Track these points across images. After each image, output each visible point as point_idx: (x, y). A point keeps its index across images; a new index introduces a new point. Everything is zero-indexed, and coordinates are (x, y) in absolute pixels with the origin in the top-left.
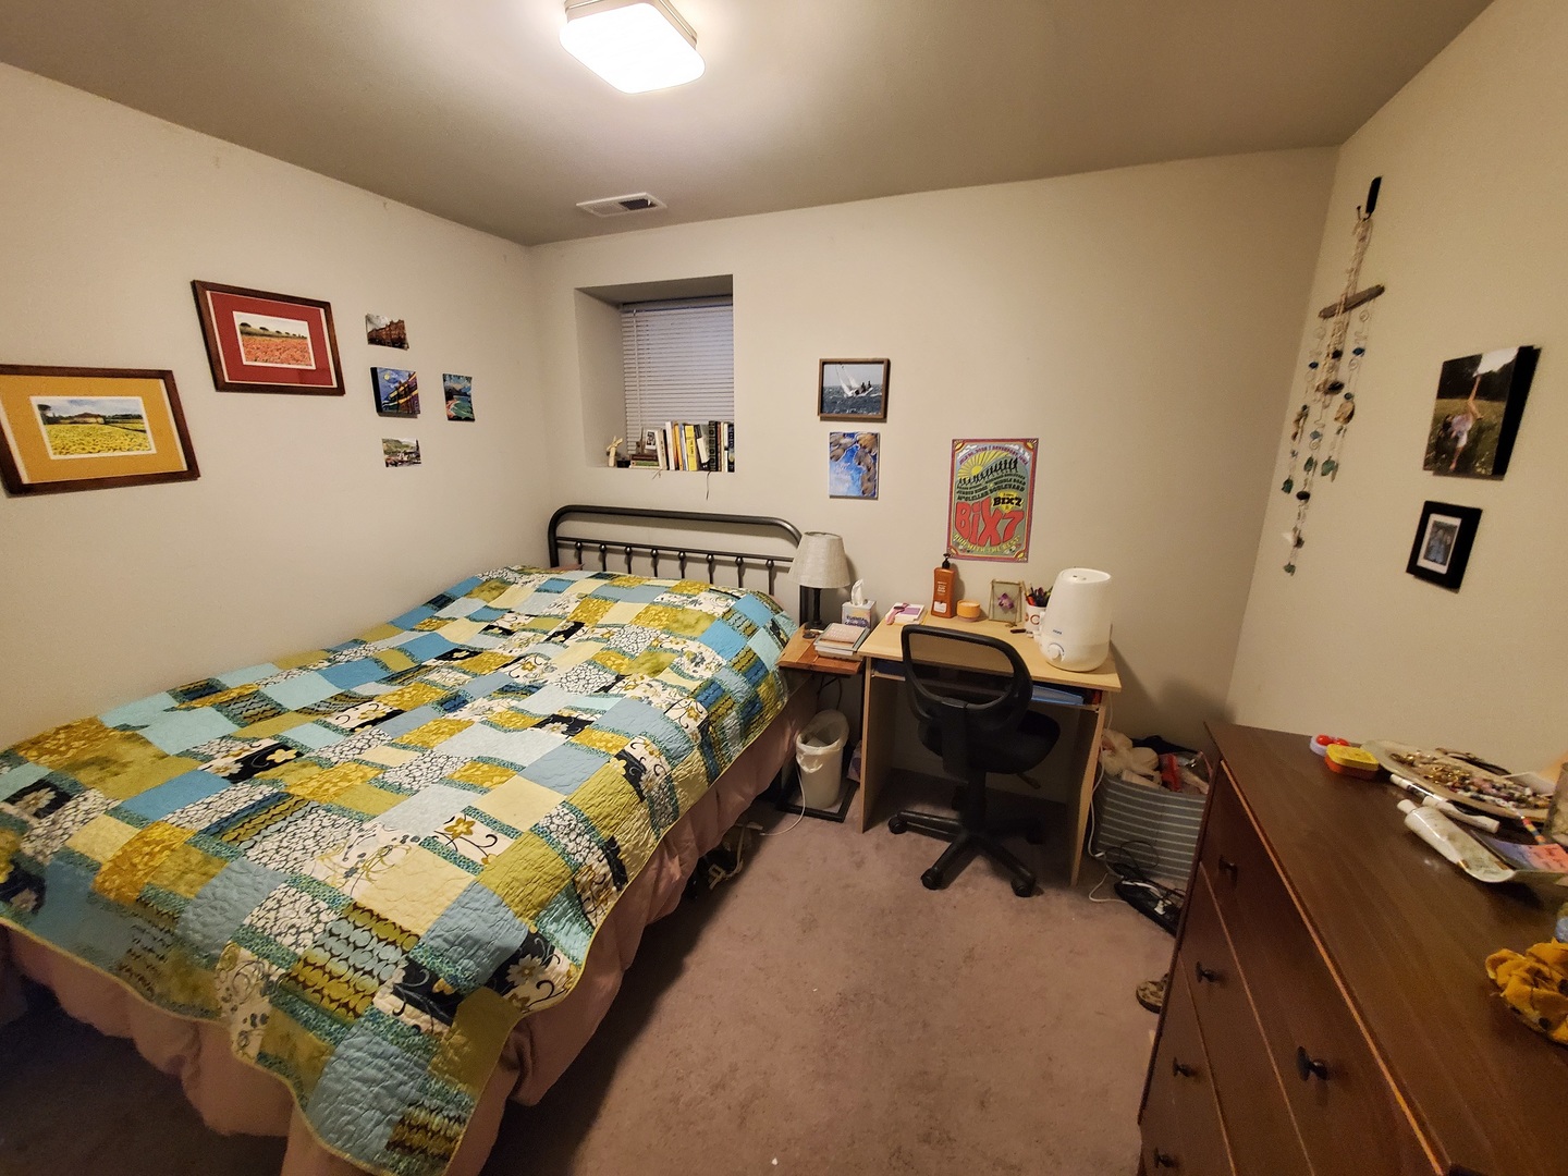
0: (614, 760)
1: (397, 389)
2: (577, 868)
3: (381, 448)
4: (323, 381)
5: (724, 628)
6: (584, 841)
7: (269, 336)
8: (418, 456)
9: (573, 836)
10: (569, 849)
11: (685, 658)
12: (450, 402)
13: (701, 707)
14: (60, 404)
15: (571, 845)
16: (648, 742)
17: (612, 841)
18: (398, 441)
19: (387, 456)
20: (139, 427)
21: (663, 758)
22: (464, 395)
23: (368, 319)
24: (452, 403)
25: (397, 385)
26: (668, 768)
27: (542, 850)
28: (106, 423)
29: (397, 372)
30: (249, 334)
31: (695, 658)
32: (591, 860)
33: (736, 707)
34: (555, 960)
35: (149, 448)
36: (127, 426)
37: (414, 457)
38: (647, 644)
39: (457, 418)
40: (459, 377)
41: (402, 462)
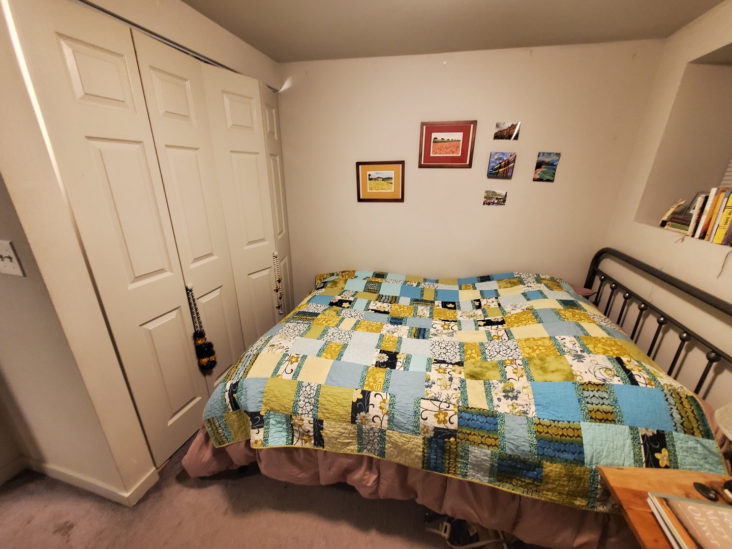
0: (360, 391)
1: (500, 163)
2: (296, 413)
3: (484, 194)
4: (463, 161)
5: (571, 393)
6: (309, 408)
7: (444, 142)
8: (504, 201)
9: (307, 400)
10: (299, 403)
11: (501, 386)
12: (538, 170)
13: (455, 419)
14: (374, 174)
15: (302, 402)
16: (388, 401)
17: (321, 422)
18: (494, 192)
19: (485, 199)
20: (391, 182)
21: (386, 418)
22: (552, 166)
23: (497, 126)
24: (539, 171)
25: (501, 161)
26: (385, 425)
27: (291, 392)
28: (383, 180)
29: (503, 154)
30: (436, 142)
31: (509, 391)
32: (305, 417)
33: (497, 450)
34: (256, 431)
35: (390, 190)
36: (388, 181)
37: (502, 201)
38: (503, 359)
39: (540, 180)
40: (550, 154)
41: (493, 203)
